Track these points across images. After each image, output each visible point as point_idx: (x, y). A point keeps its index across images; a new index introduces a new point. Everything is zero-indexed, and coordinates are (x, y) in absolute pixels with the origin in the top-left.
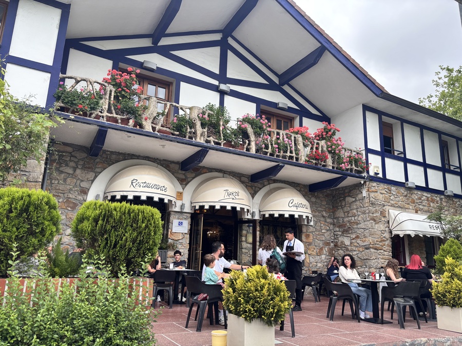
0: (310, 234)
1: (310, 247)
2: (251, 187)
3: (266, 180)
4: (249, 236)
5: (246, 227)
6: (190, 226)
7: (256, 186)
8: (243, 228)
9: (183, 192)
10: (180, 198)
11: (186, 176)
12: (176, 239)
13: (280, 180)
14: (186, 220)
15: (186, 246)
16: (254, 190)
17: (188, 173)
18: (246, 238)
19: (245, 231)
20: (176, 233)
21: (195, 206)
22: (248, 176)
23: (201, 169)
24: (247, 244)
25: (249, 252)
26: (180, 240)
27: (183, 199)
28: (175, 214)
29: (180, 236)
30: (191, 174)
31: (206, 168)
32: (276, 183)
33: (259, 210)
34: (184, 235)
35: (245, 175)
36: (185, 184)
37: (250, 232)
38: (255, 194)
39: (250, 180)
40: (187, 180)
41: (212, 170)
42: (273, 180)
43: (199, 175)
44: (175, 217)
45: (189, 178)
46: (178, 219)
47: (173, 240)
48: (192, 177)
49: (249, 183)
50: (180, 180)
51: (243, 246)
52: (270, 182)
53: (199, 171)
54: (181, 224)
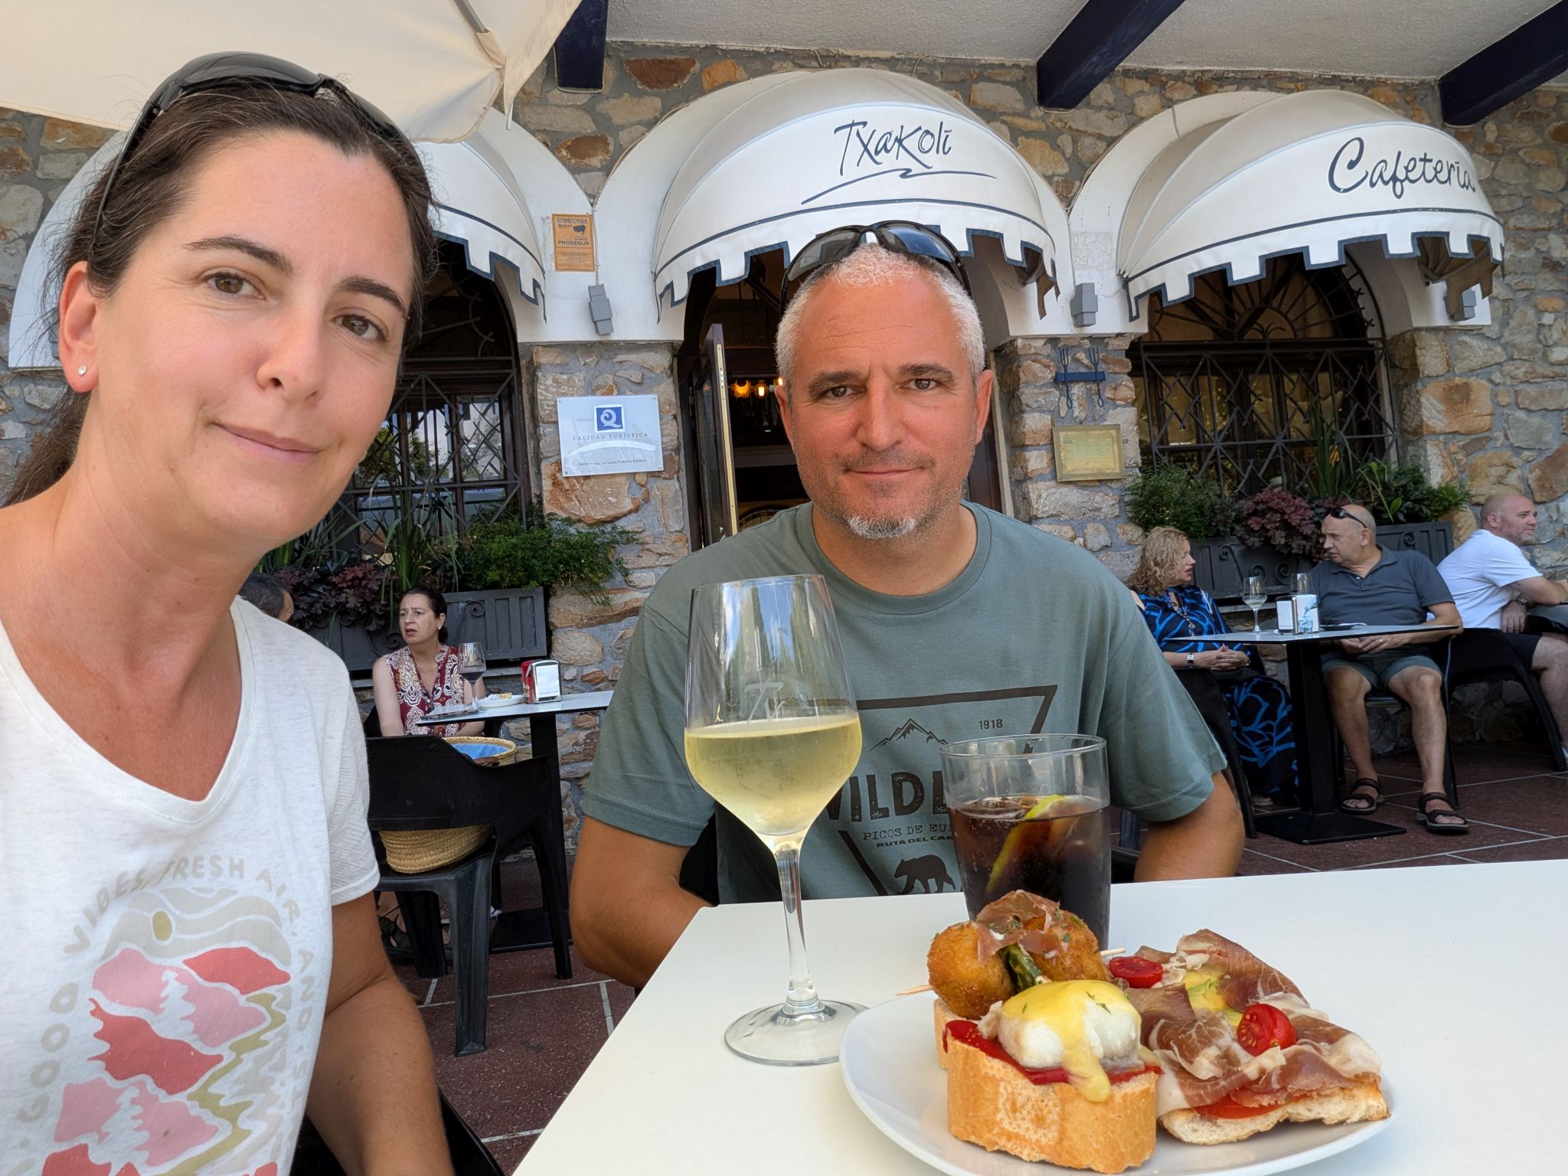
0: (1473, 381)
1: (1478, 458)
2: (1049, 137)
3: (1147, 87)
4: (1068, 441)
5: (1044, 390)
6: (675, 429)
7: (1082, 129)
8: (1023, 398)
9: (592, 217)
10: (579, 254)
11: (599, 119)
12: (599, 517)
13: (1239, 76)
14: (644, 392)
15: (671, 551)
16: (1073, 151)
17: (615, 101)
18: (1050, 455)
19: (1037, 415)
20: (591, 482)
21: (670, 287)
22: (1018, 74)
23: (698, 65)
24: (1065, 490)
25: (1084, 536)
26: (625, 515)
27: (601, 260)
28: (567, 365)
29: (616, 495)
30: (635, 100)
31: (726, 53)
32: (1216, 92)
33: (1120, 275)
34: (643, 486)
35: (997, 71)
36: (599, 170)
37: (1076, 414)
38: (1083, 180)
39: (1036, 93)
40: (610, 140)
41: (773, 64)
42: (1192, 79)
43: (687, 101)
44: (569, 379)
45: (622, 127)
46: (592, 390)
47: (580, 521)
48: (640, 123)
49: (1033, 114)
50: (568, 148)
51: (1034, 502)
52: (1176, 96)
53: (685, 82)
54: (609, 418)
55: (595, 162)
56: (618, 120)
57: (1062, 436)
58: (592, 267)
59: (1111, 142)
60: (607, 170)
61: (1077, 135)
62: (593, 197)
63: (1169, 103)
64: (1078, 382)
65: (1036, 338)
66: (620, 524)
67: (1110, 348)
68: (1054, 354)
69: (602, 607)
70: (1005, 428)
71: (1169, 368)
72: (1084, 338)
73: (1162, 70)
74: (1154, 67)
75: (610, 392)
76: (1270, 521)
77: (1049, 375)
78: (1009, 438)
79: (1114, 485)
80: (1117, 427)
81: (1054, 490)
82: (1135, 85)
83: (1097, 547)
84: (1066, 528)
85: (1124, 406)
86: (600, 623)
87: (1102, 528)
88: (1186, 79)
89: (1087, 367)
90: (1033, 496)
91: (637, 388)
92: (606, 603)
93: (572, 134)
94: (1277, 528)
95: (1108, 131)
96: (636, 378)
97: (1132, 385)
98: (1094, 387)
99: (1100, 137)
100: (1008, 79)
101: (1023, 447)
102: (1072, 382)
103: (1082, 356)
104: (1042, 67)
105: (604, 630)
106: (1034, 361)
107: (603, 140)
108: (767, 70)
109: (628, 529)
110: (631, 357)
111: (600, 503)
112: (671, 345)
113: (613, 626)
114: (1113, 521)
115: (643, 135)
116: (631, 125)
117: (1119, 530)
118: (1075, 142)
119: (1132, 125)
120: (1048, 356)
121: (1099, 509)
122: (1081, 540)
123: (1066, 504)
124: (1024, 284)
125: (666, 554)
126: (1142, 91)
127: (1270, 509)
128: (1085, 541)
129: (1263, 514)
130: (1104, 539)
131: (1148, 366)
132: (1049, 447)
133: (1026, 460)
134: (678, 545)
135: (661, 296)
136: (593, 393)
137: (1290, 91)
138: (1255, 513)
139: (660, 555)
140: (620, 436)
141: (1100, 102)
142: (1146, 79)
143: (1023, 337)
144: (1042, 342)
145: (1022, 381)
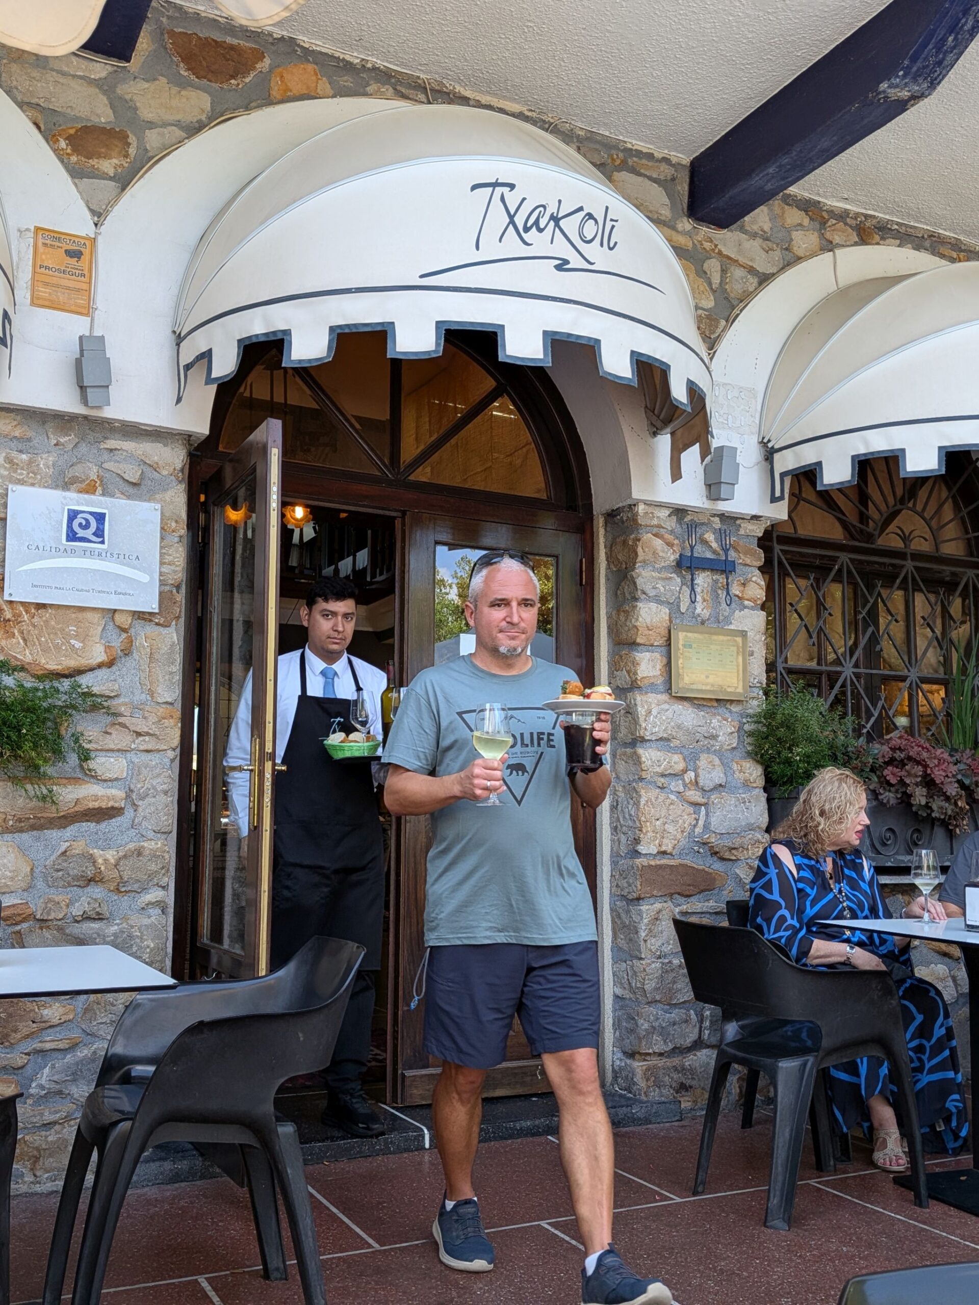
2: (696, 258)
3: (806, 221)
4: (688, 646)
5: (663, 575)
6: (179, 556)
7: (733, 256)
8: (639, 581)
9: (94, 240)
10: (68, 288)
11: (119, 104)
12: (53, 666)
13: (903, 230)
14: (140, 498)
15: (154, 730)
16: (720, 284)
17: (146, 85)
18: (665, 661)
19: (653, 605)
20: (47, 614)
21: (206, 356)
22: (666, 171)
23: (267, 61)
24: (679, 707)
25: (695, 771)
26: (92, 669)
27: (100, 302)
28: (29, 440)
29: (84, 637)
30: (175, 89)
31: (308, 54)
32: (878, 244)
33: (763, 443)
34: (124, 630)
35: (644, 161)
36: (111, 179)
37: (698, 611)
38: (730, 320)
39: (686, 201)
40: (132, 139)
41: (368, 85)
42: (853, 223)
43: (248, 108)
44: (30, 462)
45: (151, 125)
46: (65, 483)
47: (22, 669)
48: (177, 124)
49: (680, 226)
50: (69, 138)
51: (642, 719)
52: (837, 239)
53: (247, 80)
54: (87, 526)
55: (107, 166)
56: (146, 114)
57: (681, 638)
58: (87, 310)
59: (764, 279)
60: (124, 181)
61: (727, 262)
62: (99, 216)
63: (829, 246)
64: (704, 569)
65: (660, 505)
66: (85, 681)
67: (742, 532)
68: (678, 530)
69: (41, 804)
70: (609, 617)
71: (801, 567)
72: (714, 515)
73: (825, 205)
74: (817, 198)
75: (90, 489)
76: (909, 774)
77: (672, 557)
78: (613, 630)
79: (735, 708)
80: (743, 634)
81: (666, 706)
82: (794, 216)
83: (709, 785)
84: (676, 758)
85: (752, 608)
86: (33, 828)
87: (717, 761)
88: (848, 220)
89: (714, 552)
90: (641, 711)
91: (131, 490)
92: (48, 798)
93: (77, 119)
94: (917, 784)
95: (763, 267)
96: (132, 474)
97: (763, 583)
98: (722, 579)
99: (752, 271)
100: (655, 176)
101: (633, 645)
102: (698, 568)
103: (710, 537)
104: (696, 168)
105: (38, 839)
106: (655, 535)
107: (122, 137)
108: (358, 92)
109: (96, 690)
110: (128, 445)
111: (57, 647)
112: (187, 437)
113: (53, 834)
114: (728, 754)
115: (181, 142)
116: (165, 125)
117: (735, 767)
118: (724, 271)
119: (787, 265)
120: (672, 532)
121: (714, 737)
122: (692, 774)
123: (679, 727)
124: (655, 434)
125: (148, 734)
126: (800, 225)
127: (910, 758)
128: (697, 776)
129: (902, 764)
130: (718, 776)
131: (780, 563)
132: (664, 649)
133: (635, 664)
134: (166, 722)
135: (188, 367)
136: (66, 486)
137: (953, 260)
138: (891, 762)
139: (139, 734)
140: (100, 555)
141: (755, 228)
142: (806, 211)
143: (646, 503)
144: (667, 512)
145: (640, 559)
